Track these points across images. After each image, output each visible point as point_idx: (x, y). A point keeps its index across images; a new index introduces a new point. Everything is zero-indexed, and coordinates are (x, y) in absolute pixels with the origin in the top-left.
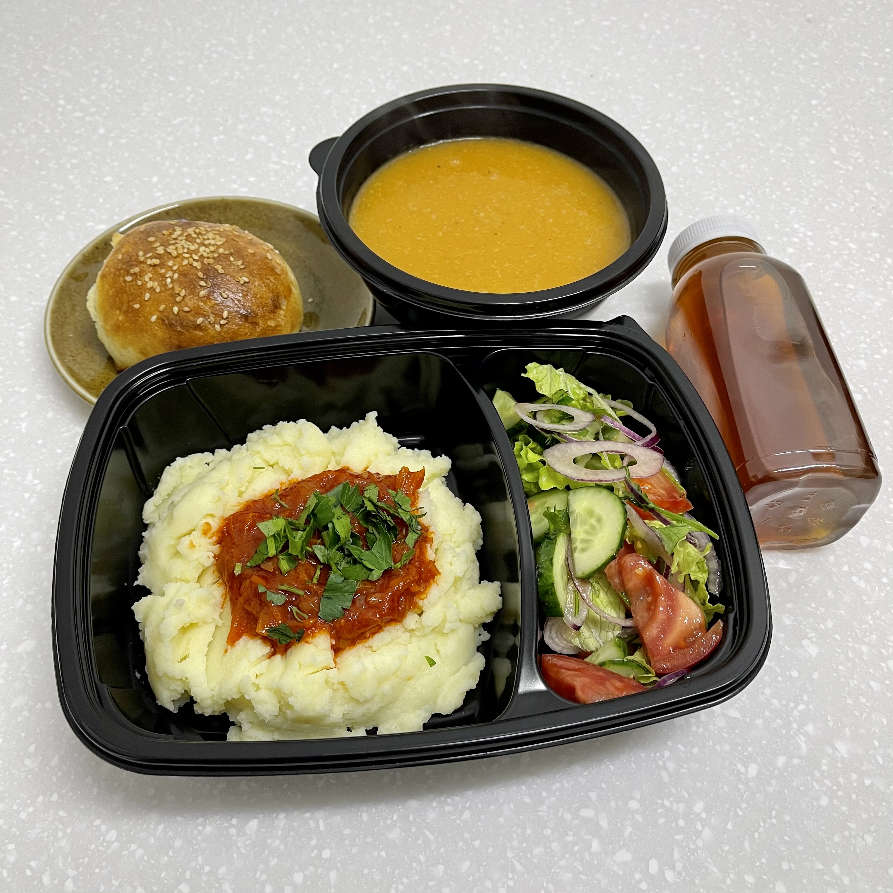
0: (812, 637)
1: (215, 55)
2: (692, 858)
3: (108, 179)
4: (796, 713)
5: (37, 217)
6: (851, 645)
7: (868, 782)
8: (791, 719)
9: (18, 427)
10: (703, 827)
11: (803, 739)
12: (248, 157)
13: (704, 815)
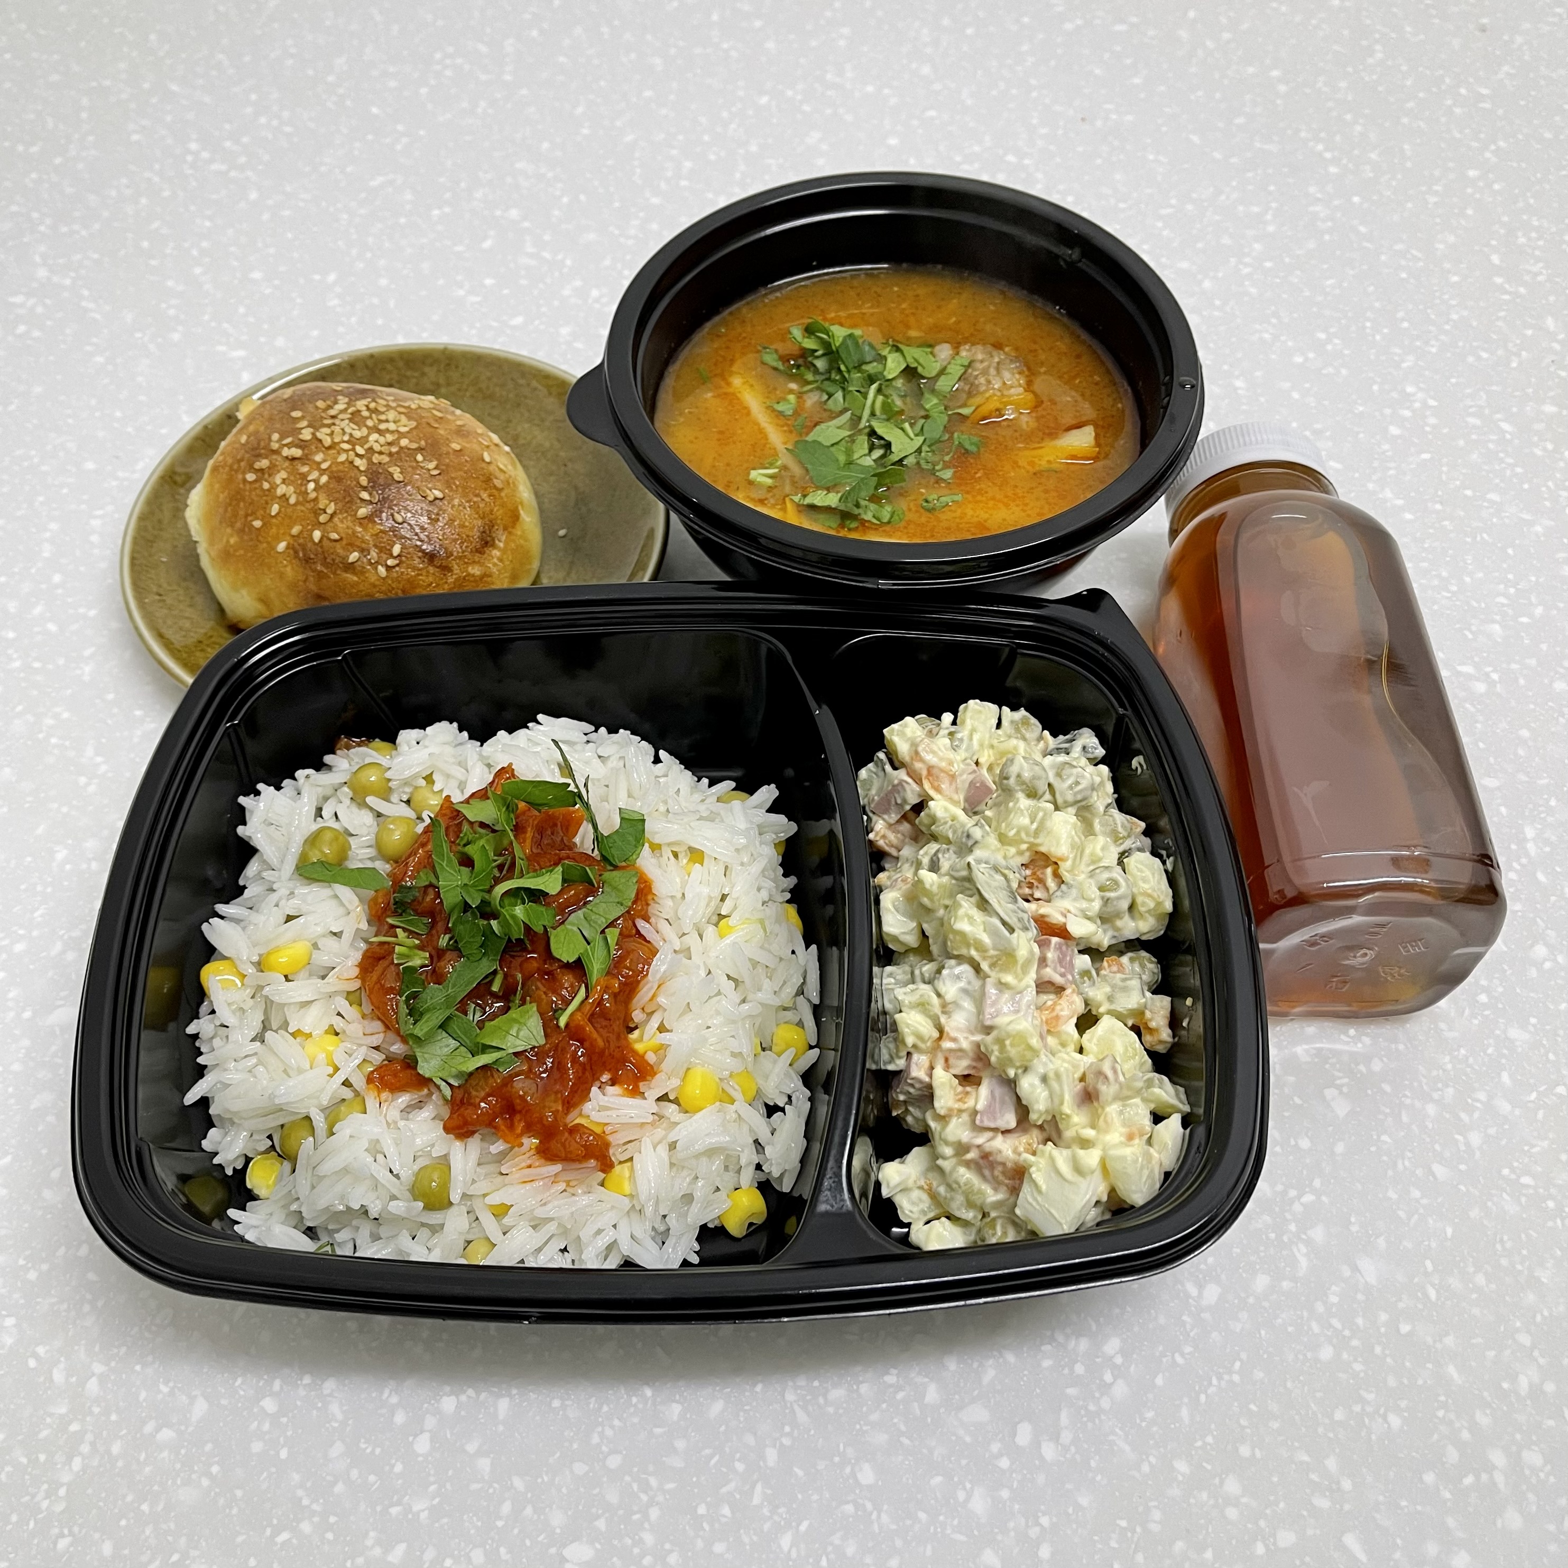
0: (1342, 1085)
1: (448, 73)
2: (1090, 1425)
3: (257, 275)
4: (1297, 1207)
5: (138, 335)
6: (1408, 1101)
7: (1405, 1328)
8: (1288, 1216)
9: (78, 672)
10: (1115, 1378)
11: (1304, 1250)
12: (487, 244)
13: (1119, 1360)
